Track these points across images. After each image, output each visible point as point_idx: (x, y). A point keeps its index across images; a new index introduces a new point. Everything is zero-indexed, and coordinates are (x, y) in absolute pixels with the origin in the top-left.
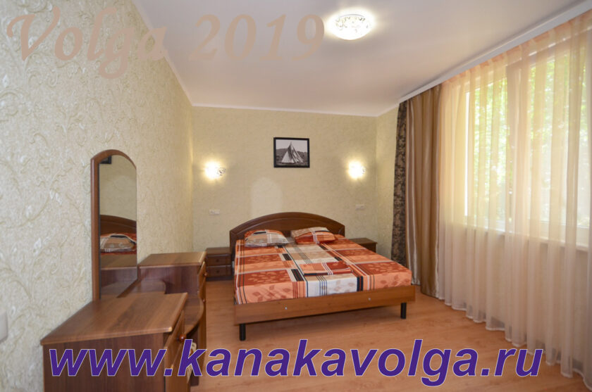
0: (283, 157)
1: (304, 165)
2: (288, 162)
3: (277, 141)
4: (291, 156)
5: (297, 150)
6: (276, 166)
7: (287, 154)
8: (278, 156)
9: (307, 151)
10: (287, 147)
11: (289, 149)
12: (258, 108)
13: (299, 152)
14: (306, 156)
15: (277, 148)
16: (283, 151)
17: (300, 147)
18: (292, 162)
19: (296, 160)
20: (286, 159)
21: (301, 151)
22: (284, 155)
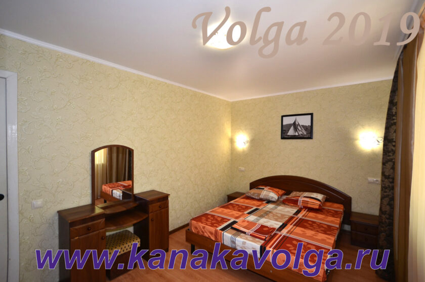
0: (288, 131)
1: (307, 136)
2: (292, 134)
3: (284, 118)
4: (296, 129)
5: (301, 124)
6: (283, 138)
7: (292, 128)
8: (285, 130)
9: (310, 125)
10: (292, 122)
11: (294, 124)
12: (270, 95)
13: (303, 126)
14: (310, 128)
15: (284, 124)
16: (289, 126)
17: (305, 121)
18: (297, 134)
19: (300, 133)
20: (291, 132)
21: (304, 125)
22: (290, 129)
